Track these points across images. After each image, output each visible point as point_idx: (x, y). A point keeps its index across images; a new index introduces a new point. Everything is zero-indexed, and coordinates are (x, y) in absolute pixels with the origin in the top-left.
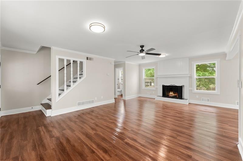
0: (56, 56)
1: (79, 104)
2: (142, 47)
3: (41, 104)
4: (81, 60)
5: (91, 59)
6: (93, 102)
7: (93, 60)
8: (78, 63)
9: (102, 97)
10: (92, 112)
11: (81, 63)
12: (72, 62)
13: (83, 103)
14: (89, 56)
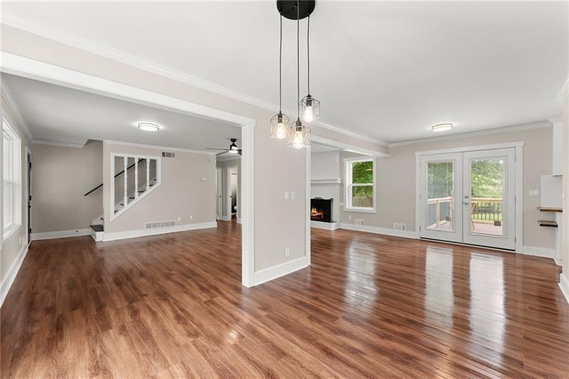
0: (111, 153)
1: (149, 226)
2: (234, 140)
3: (91, 226)
4: (153, 158)
5: (169, 155)
6: (173, 224)
7: (174, 156)
8: (148, 162)
9: (191, 217)
10: (173, 239)
11: (153, 162)
12: (136, 161)
13: (155, 226)
14: (167, 150)
